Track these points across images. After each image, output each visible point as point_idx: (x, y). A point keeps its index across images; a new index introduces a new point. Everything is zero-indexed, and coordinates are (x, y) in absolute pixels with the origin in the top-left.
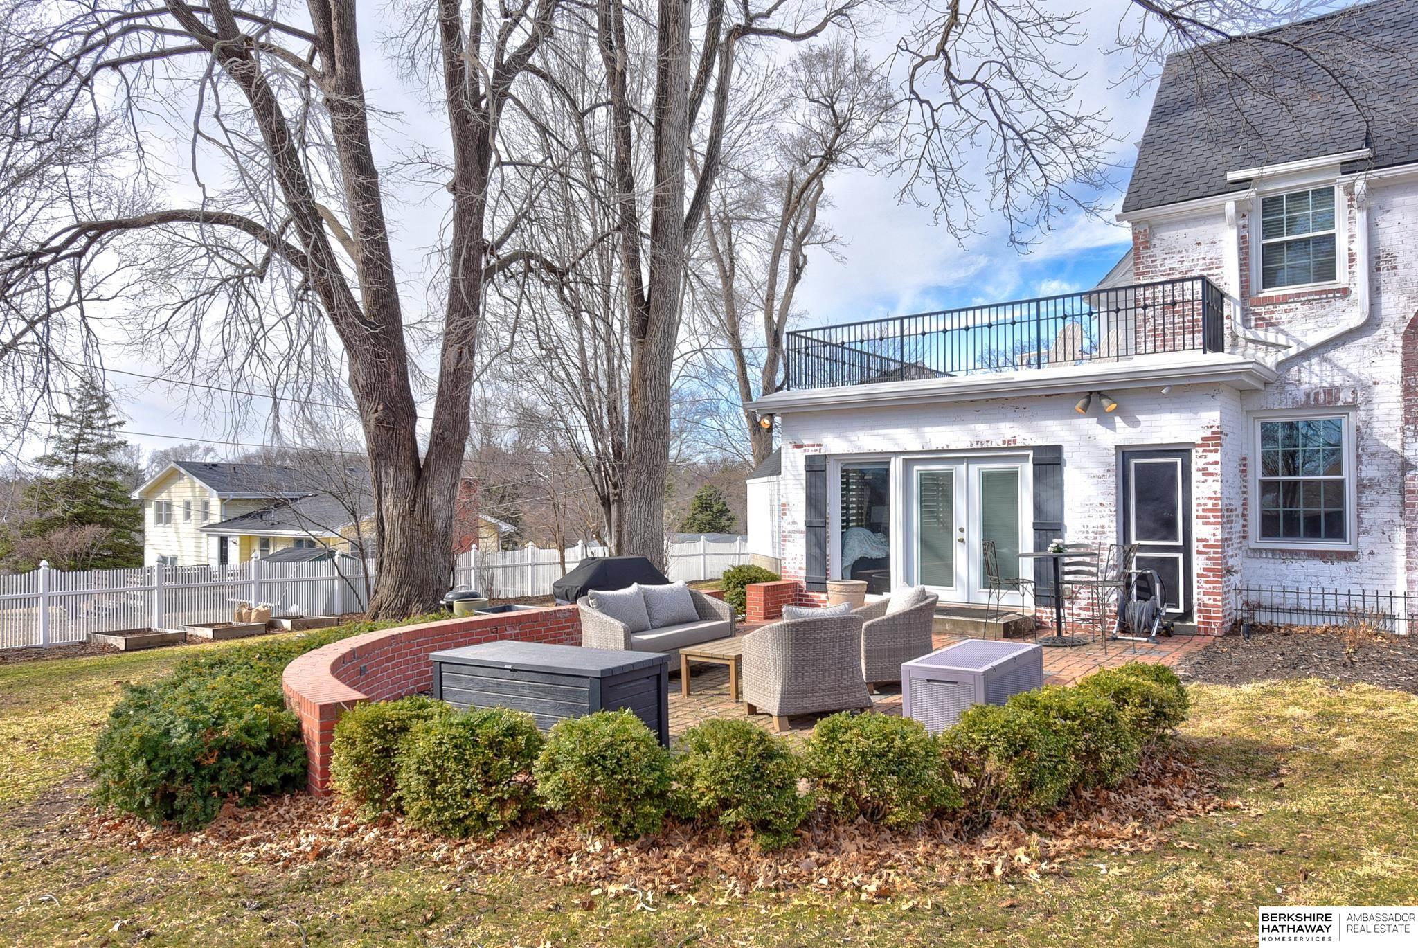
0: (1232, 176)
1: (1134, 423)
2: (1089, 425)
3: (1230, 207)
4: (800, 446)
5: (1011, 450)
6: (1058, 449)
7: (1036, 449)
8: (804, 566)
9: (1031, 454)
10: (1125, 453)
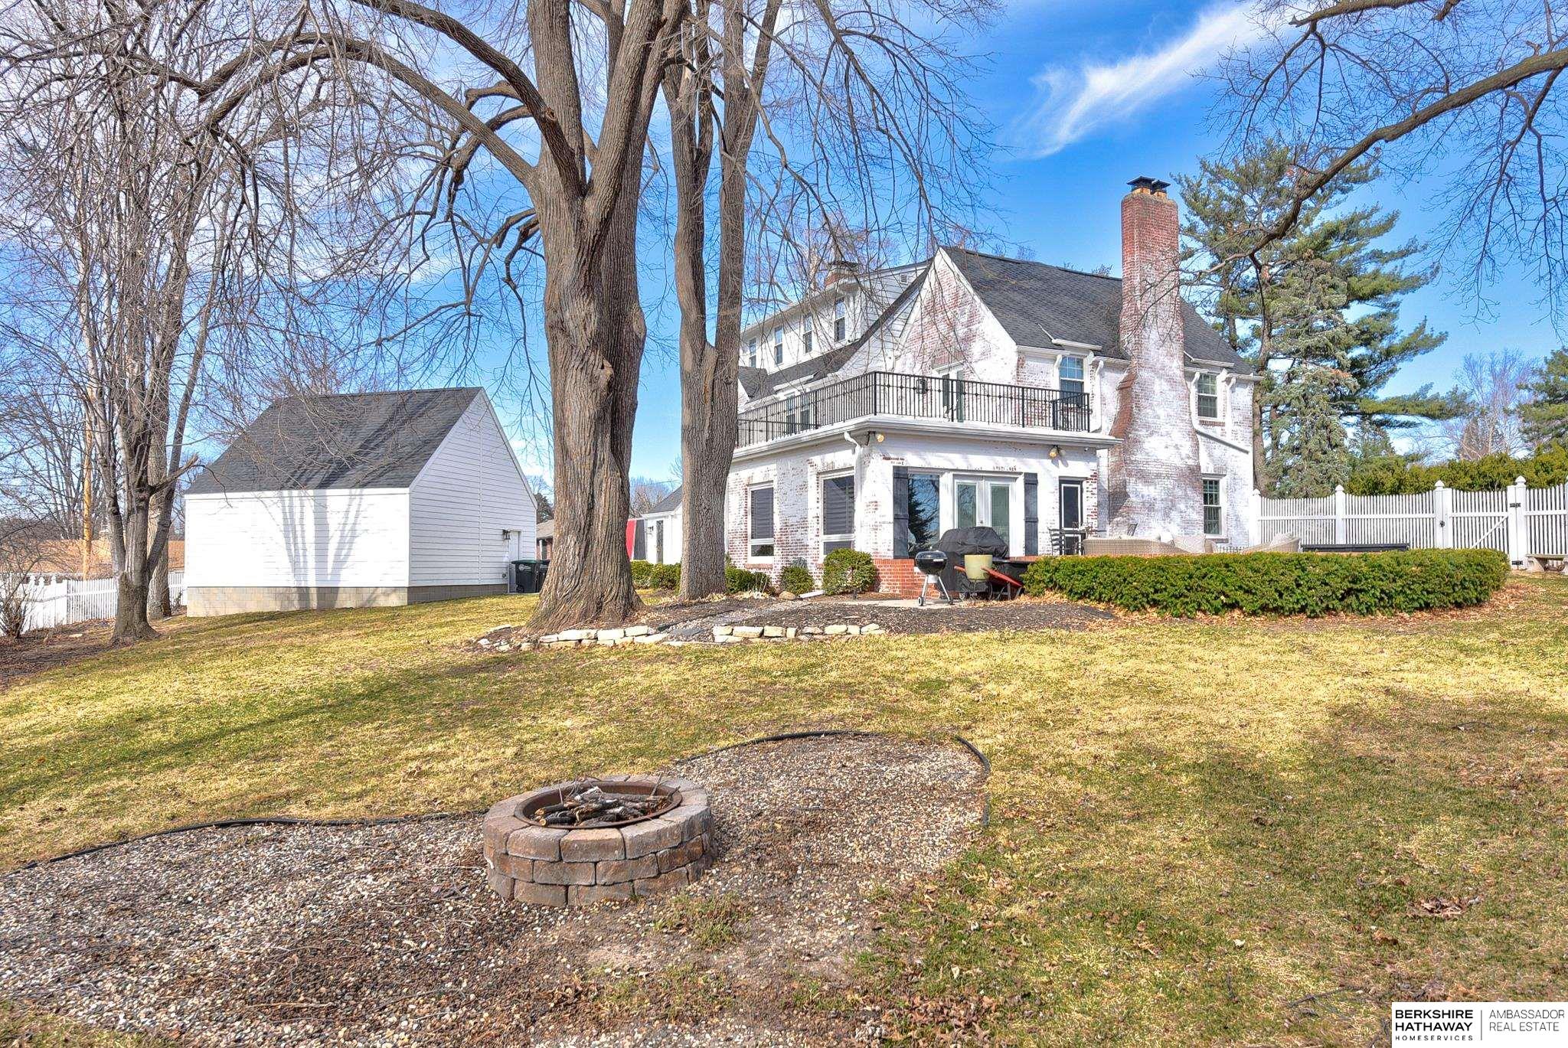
0: (1054, 341)
1: (1066, 465)
2: (1048, 462)
3: (1059, 358)
4: (889, 459)
5: (1012, 475)
6: (1035, 475)
7: (1026, 475)
8: (892, 548)
9: (1021, 478)
10: (1062, 480)
